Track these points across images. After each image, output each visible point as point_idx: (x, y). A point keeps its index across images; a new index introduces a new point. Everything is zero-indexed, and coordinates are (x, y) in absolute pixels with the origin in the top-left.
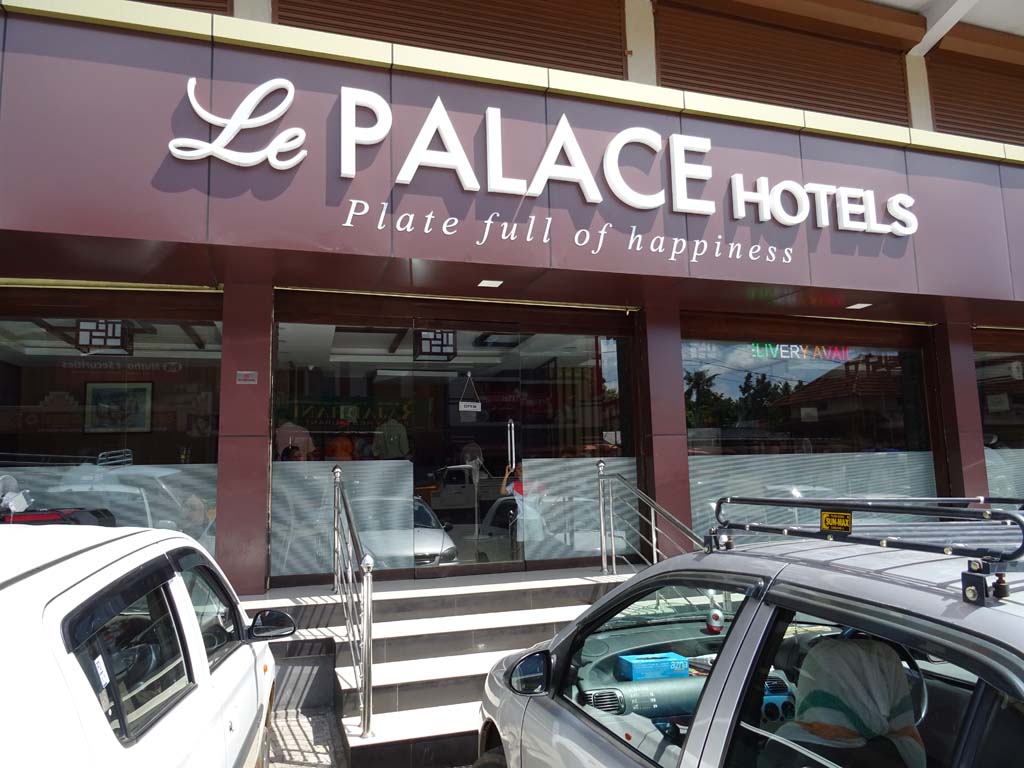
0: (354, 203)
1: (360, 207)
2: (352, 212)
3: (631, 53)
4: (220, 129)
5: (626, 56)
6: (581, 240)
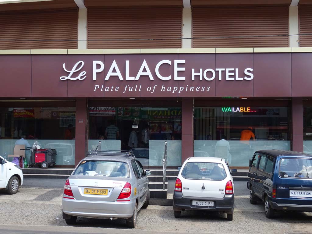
0: (96, 86)
1: (97, 87)
2: (96, 88)
5: (182, 26)
6: (149, 90)
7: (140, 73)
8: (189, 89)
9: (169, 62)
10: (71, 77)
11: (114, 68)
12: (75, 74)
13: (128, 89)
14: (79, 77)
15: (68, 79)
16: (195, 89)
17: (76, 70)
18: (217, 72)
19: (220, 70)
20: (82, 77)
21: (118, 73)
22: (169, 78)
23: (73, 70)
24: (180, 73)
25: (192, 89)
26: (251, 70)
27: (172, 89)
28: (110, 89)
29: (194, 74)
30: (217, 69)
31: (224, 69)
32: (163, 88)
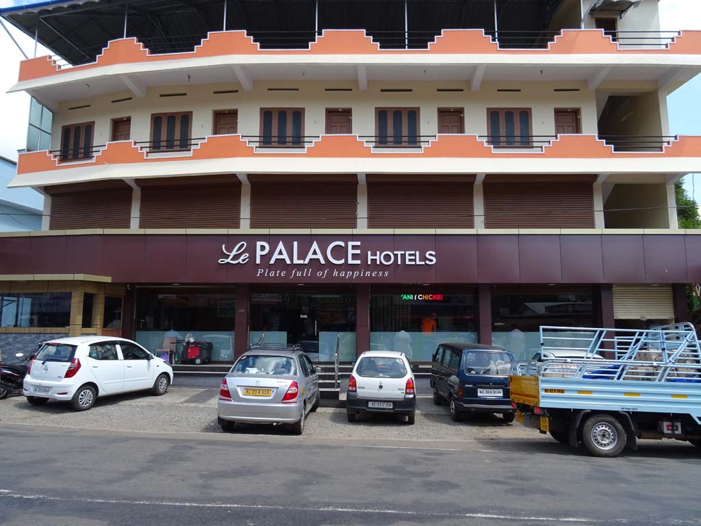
0: (260, 270)
2: (259, 272)
4: (230, 256)
6: (319, 274)
7: (310, 256)
8: (364, 274)
9: (342, 244)
10: (232, 260)
11: (281, 250)
12: (236, 257)
13: (296, 273)
14: (240, 260)
15: (228, 263)
16: (371, 274)
17: (237, 251)
18: (396, 256)
19: (399, 253)
20: (243, 260)
21: (285, 256)
22: (342, 261)
23: (234, 252)
24: (355, 256)
25: (368, 273)
26: (434, 253)
27: (346, 274)
28: (276, 274)
29: (370, 257)
30: (395, 252)
31: (403, 252)
32: (335, 273)
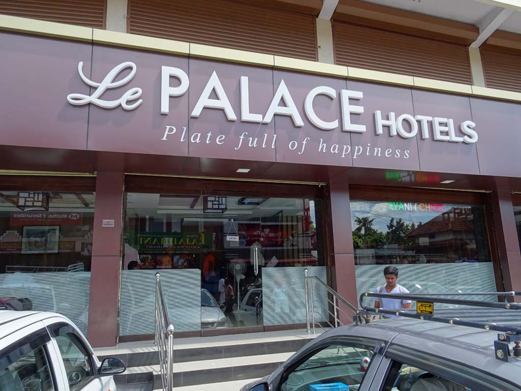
0: (168, 127)
1: (171, 130)
2: (167, 133)
3: (320, 47)
4: (96, 88)
5: (317, 49)
6: (293, 146)
7: (275, 108)
8: (372, 151)
9: (332, 92)
10: (100, 98)
12: (110, 93)
13: (246, 142)
14: (122, 101)
16: (383, 152)
18: (419, 122)
19: (425, 119)
21: (224, 102)
22: (335, 124)
24: (355, 117)
25: (377, 151)
27: (341, 150)
28: (203, 138)
30: (419, 117)
31: (430, 118)
32: (322, 147)
